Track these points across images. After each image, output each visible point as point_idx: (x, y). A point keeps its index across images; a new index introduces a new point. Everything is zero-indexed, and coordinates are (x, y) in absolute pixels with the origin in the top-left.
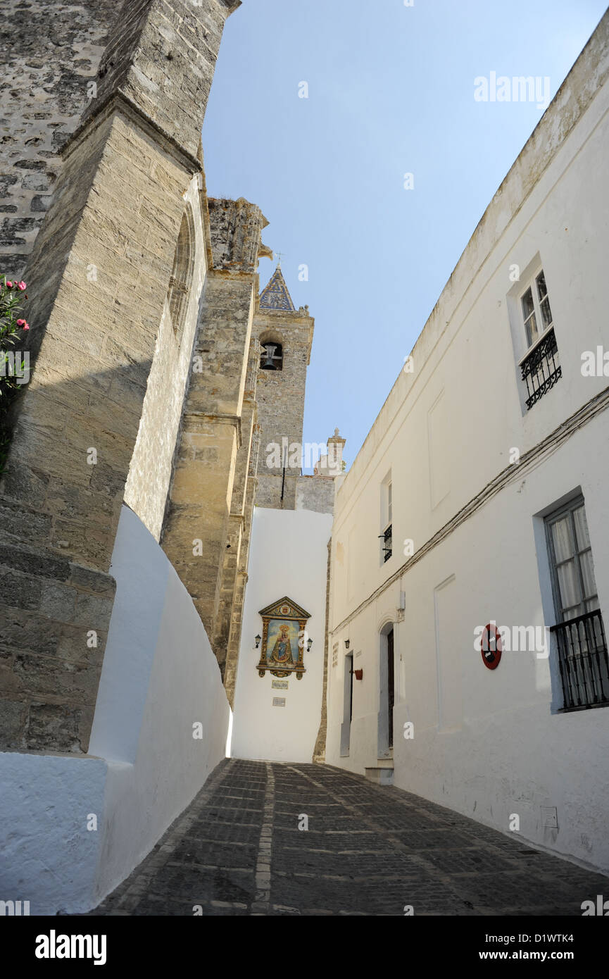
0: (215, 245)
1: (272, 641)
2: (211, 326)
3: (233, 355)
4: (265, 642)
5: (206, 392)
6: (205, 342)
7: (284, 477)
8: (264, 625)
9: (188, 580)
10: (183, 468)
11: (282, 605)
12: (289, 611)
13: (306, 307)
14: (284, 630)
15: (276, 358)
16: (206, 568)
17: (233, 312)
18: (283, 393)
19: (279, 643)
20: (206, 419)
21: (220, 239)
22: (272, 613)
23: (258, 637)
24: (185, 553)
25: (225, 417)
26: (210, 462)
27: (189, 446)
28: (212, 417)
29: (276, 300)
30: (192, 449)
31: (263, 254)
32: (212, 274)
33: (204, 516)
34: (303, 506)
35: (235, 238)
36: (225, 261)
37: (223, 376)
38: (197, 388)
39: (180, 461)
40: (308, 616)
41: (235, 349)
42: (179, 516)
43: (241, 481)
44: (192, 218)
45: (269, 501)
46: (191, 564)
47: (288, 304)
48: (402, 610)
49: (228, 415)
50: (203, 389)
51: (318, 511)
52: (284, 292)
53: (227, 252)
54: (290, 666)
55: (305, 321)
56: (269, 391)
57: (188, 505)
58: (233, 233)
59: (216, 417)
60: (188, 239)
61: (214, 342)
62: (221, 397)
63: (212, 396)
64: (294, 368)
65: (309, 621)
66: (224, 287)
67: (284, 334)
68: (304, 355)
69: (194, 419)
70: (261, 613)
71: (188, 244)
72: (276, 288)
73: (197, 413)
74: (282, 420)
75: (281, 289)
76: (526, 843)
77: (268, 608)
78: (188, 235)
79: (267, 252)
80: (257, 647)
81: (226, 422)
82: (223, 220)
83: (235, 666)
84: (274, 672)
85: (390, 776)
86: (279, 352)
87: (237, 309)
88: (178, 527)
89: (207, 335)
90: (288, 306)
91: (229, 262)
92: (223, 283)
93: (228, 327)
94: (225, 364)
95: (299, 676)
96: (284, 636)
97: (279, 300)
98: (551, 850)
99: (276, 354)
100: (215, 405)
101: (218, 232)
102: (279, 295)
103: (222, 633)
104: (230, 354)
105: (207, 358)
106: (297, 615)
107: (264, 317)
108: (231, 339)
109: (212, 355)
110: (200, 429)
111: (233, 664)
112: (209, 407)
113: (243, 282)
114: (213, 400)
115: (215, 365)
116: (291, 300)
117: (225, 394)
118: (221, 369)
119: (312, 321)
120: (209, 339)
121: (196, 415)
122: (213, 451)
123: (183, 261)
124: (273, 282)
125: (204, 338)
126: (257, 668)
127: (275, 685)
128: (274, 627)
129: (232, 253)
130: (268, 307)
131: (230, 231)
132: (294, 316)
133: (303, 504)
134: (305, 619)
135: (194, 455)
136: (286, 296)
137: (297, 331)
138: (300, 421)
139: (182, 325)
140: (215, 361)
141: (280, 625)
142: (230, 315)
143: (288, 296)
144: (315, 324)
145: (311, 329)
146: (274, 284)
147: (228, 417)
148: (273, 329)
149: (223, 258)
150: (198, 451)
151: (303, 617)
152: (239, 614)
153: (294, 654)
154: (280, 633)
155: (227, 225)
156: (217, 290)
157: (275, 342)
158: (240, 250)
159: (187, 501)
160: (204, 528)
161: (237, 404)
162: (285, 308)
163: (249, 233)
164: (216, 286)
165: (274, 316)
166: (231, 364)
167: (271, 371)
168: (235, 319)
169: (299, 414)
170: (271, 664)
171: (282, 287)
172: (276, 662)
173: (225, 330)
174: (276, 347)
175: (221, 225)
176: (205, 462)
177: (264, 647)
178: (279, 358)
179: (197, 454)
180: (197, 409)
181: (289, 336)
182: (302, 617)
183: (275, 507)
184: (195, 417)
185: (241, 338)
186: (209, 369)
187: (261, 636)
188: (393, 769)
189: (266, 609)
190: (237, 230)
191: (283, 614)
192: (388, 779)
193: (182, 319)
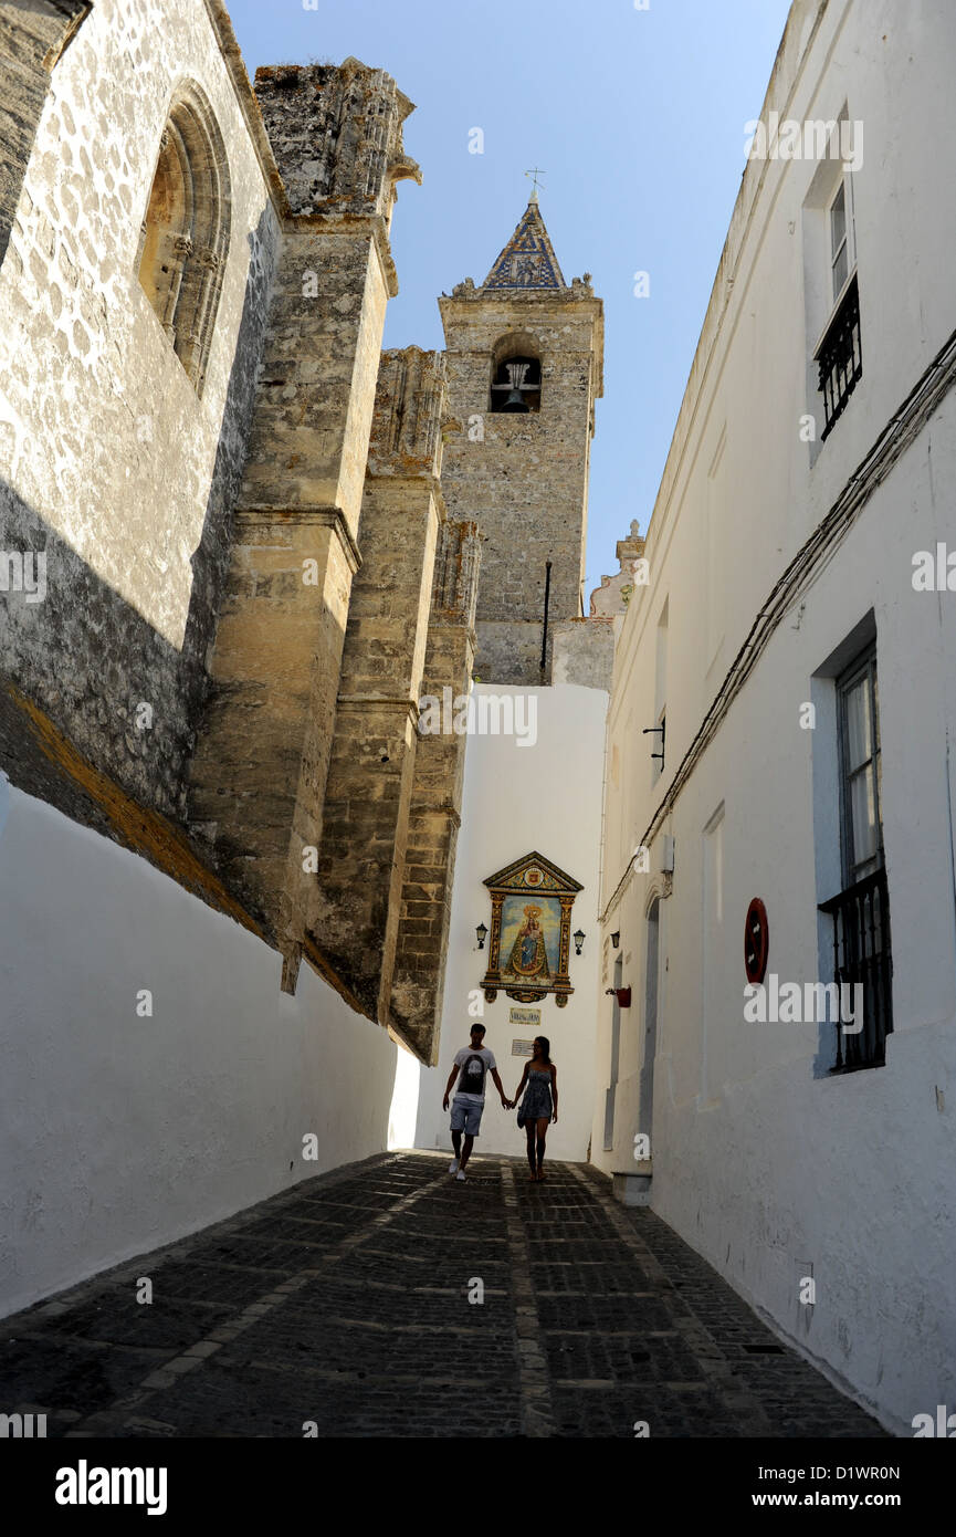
0: (300, 166)
1: (510, 936)
2: (288, 332)
3: (330, 387)
4: (496, 937)
5: (278, 465)
6: (278, 364)
7: (546, 624)
8: (494, 905)
9: (240, 823)
10: (233, 613)
11: (527, 868)
12: (541, 878)
13: (587, 278)
14: (532, 915)
15: (528, 387)
16: (274, 800)
17: (332, 300)
18: (540, 457)
19: (523, 938)
20: (277, 518)
21: (309, 152)
22: (510, 883)
23: (482, 928)
24: (235, 773)
25: (310, 511)
26: (283, 600)
27: (245, 572)
28: (286, 513)
29: (527, 268)
30: (250, 577)
31: (402, 173)
32: (292, 225)
33: (271, 703)
34: (567, 678)
35: (340, 147)
36: (318, 197)
37: (310, 429)
38: (262, 458)
39: (228, 601)
40: (579, 888)
41: (335, 374)
42: (225, 706)
43: (407, 634)
44: (212, 113)
45: (517, 671)
46: (245, 794)
47: (552, 274)
48: (669, 873)
49: (317, 507)
50: (271, 458)
51: (597, 687)
52: (545, 251)
53: (321, 177)
54: (544, 982)
55: (582, 306)
56: (513, 455)
57: (241, 684)
58: (336, 135)
59: (295, 511)
60: (210, 157)
61: (292, 364)
62: (308, 473)
63: (290, 471)
64: (564, 405)
65: (580, 897)
66: (314, 250)
67: (541, 339)
68: (583, 378)
69: (254, 518)
70: (488, 883)
71: (212, 168)
72: (529, 243)
73: (260, 506)
74: (539, 511)
75: (537, 244)
76: (774, 1331)
77: (501, 873)
78: (209, 150)
79: (409, 168)
80: (481, 946)
81: (314, 521)
82: (315, 110)
83: (435, 980)
84: (515, 993)
85: (644, 1189)
86: (535, 375)
87: (340, 293)
88: (222, 725)
89: (280, 351)
90: (553, 279)
91: (325, 198)
92: (312, 242)
93: (321, 330)
94: (316, 407)
95: (562, 1000)
96: (532, 926)
97: (535, 268)
98: (803, 1347)
99: (528, 380)
100: (295, 489)
101: (305, 137)
102: (534, 259)
103: (374, 921)
104: (324, 384)
105: (281, 396)
106: (557, 885)
107: (502, 307)
108: (328, 355)
109: (290, 391)
110: (266, 536)
111: (429, 977)
112: (282, 494)
113: (353, 236)
114: (291, 478)
115: (296, 409)
116: (558, 267)
117: (313, 466)
118: (307, 417)
119: (597, 306)
120: (285, 358)
121: (257, 511)
122: (289, 580)
123: (206, 203)
124: (521, 233)
125: (275, 358)
126: (482, 985)
127: (516, 1017)
128: (511, 911)
129: (333, 179)
130: (513, 285)
131: (329, 132)
132: (564, 299)
133: (567, 673)
134: (573, 894)
135: (254, 589)
136: (547, 260)
137: (567, 330)
138: (577, 510)
139: (207, 335)
140: (296, 401)
141: (524, 905)
142: (327, 306)
143: (552, 258)
144: (605, 311)
145: (597, 324)
146: (524, 235)
147: (318, 511)
148: (520, 329)
149: (315, 191)
150: (262, 580)
151: (569, 889)
152: (440, 885)
153: (552, 960)
154: (524, 920)
155: (322, 119)
156: (301, 258)
157: (527, 355)
158: (348, 171)
159: (241, 676)
160: (272, 726)
161: (337, 485)
162: (546, 285)
163: (366, 132)
164: (300, 250)
165: (520, 302)
166: (327, 406)
167: (517, 415)
168: (336, 314)
169: (575, 497)
170: (508, 979)
171: (540, 240)
172: (518, 974)
173: (315, 338)
174: (527, 367)
175: (312, 121)
176: (275, 599)
177: (495, 947)
178: (535, 387)
179: (259, 585)
180: (259, 500)
181: (552, 341)
182: (566, 889)
183: (529, 682)
184: (255, 514)
185: (347, 351)
186: (283, 419)
187: (488, 926)
188: (650, 1177)
189: (497, 876)
190: (344, 129)
191: (531, 884)
192: (642, 1194)
193: (206, 322)
